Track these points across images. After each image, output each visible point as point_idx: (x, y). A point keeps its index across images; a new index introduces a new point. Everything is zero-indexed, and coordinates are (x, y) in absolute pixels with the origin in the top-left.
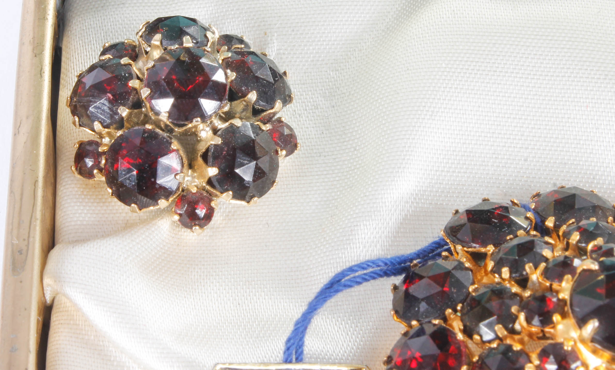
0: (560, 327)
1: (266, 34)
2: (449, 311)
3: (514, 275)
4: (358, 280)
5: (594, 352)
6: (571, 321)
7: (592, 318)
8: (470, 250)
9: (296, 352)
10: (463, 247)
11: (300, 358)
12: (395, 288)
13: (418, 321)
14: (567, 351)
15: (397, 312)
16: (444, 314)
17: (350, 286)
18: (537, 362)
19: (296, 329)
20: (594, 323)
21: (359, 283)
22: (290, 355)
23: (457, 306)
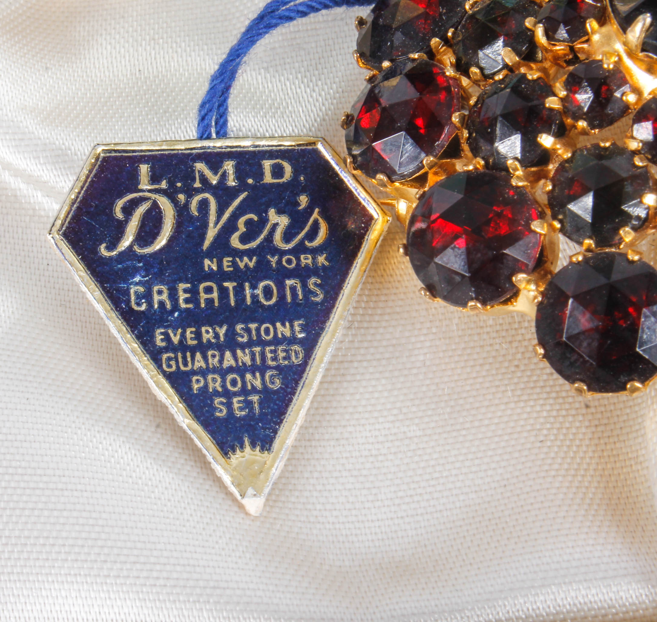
0: (596, 38)
2: (435, 41)
4: (301, 8)
6: (613, 27)
7: (641, 13)
9: (216, 124)
11: (222, 132)
12: (361, 22)
13: (392, 61)
14: (609, 71)
15: (362, 55)
16: (429, 46)
17: (290, 19)
18: (563, 93)
19: (211, 89)
20: (645, 20)
21: (304, 14)
22: (209, 126)
23: (447, 32)
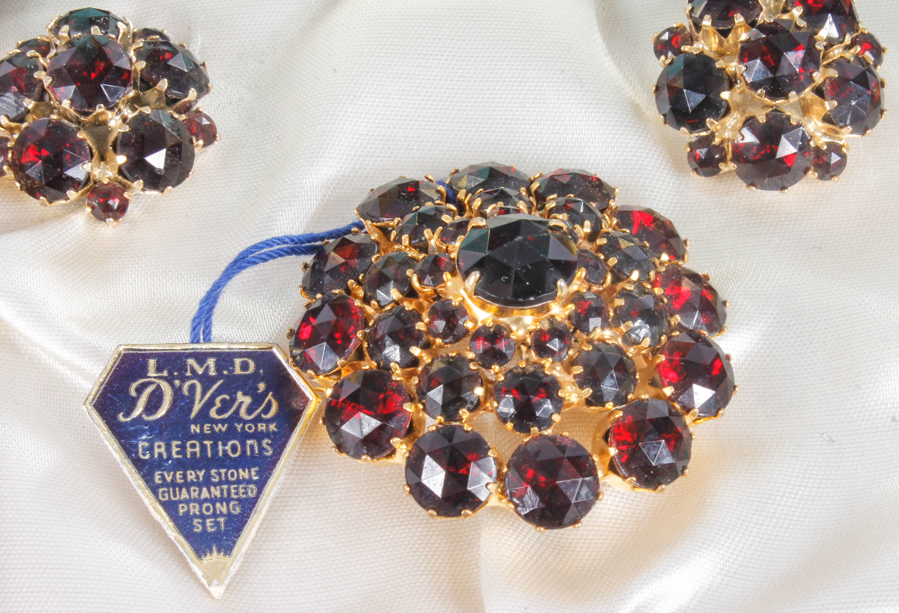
0: (449, 284)
1: (189, 28)
2: (351, 282)
3: (413, 242)
4: (263, 256)
5: (483, 306)
6: (459, 278)
7: (474, 270)
8: (379, 224)
9: (203, 333)
10: (373, 222)
11: (207, 338)
12: (306, 266)
13: (323, 294)
14: (456, 307)
15: (304, 289)
16: (347, 285)
17: (255, 263)
18: (427, 320)
19: (200, 308)
20: (475, 275)
21: (265, 260)
22: (198, 334)
23: (359, 276)
